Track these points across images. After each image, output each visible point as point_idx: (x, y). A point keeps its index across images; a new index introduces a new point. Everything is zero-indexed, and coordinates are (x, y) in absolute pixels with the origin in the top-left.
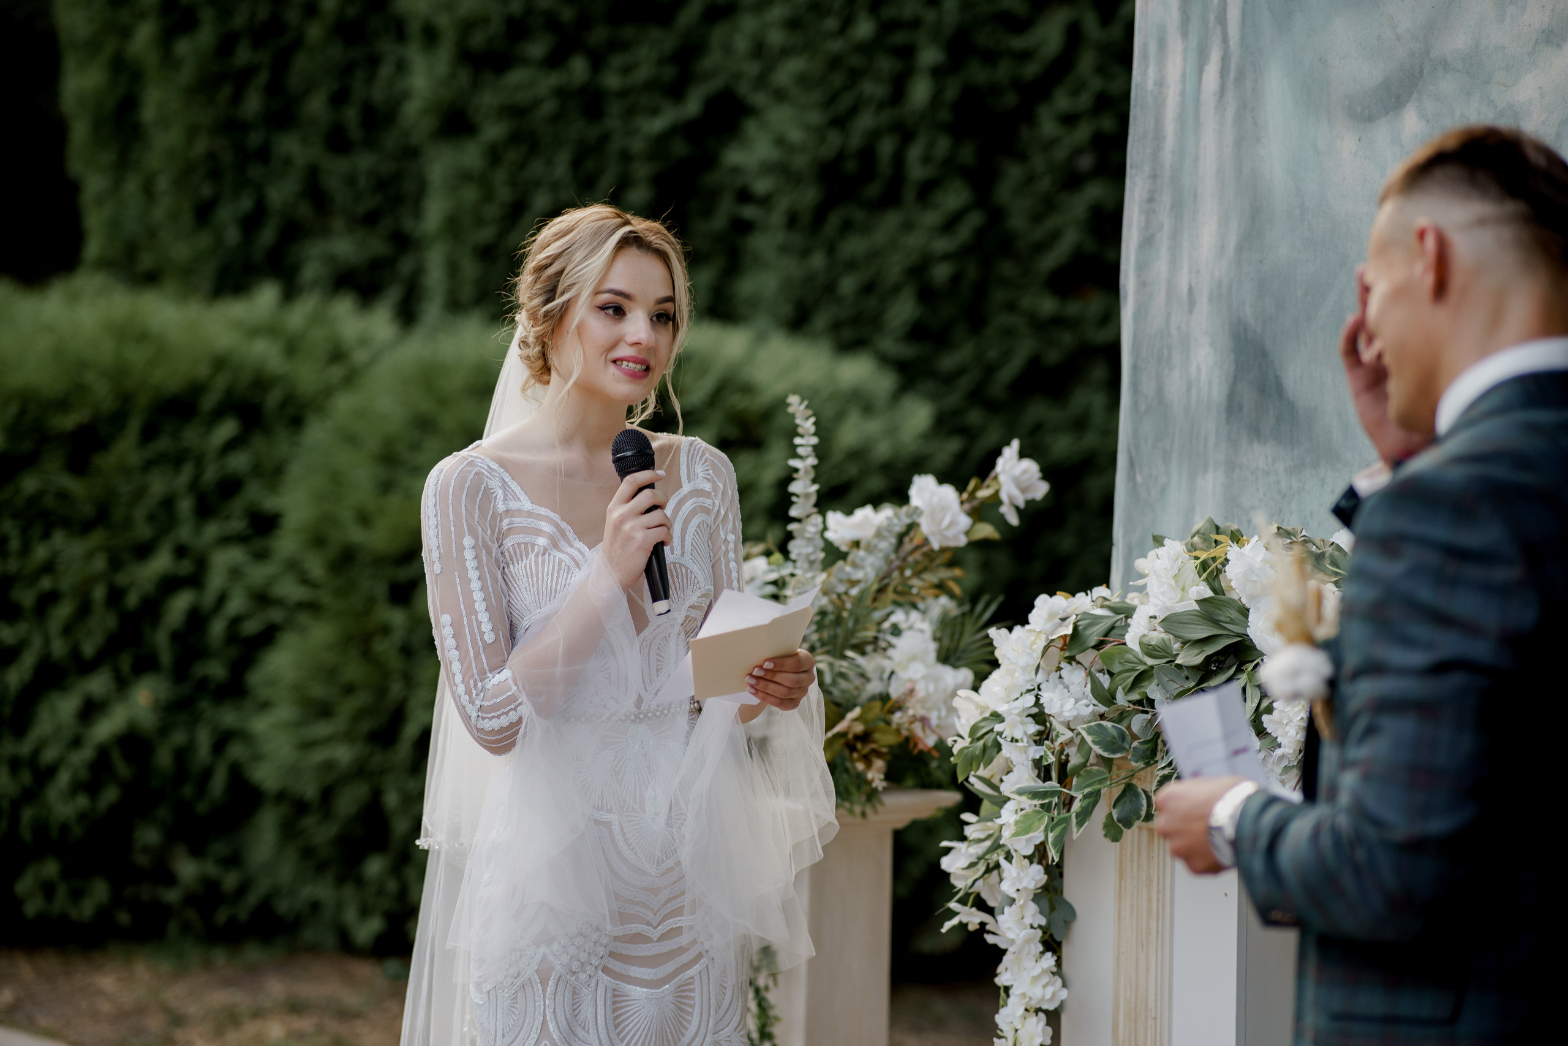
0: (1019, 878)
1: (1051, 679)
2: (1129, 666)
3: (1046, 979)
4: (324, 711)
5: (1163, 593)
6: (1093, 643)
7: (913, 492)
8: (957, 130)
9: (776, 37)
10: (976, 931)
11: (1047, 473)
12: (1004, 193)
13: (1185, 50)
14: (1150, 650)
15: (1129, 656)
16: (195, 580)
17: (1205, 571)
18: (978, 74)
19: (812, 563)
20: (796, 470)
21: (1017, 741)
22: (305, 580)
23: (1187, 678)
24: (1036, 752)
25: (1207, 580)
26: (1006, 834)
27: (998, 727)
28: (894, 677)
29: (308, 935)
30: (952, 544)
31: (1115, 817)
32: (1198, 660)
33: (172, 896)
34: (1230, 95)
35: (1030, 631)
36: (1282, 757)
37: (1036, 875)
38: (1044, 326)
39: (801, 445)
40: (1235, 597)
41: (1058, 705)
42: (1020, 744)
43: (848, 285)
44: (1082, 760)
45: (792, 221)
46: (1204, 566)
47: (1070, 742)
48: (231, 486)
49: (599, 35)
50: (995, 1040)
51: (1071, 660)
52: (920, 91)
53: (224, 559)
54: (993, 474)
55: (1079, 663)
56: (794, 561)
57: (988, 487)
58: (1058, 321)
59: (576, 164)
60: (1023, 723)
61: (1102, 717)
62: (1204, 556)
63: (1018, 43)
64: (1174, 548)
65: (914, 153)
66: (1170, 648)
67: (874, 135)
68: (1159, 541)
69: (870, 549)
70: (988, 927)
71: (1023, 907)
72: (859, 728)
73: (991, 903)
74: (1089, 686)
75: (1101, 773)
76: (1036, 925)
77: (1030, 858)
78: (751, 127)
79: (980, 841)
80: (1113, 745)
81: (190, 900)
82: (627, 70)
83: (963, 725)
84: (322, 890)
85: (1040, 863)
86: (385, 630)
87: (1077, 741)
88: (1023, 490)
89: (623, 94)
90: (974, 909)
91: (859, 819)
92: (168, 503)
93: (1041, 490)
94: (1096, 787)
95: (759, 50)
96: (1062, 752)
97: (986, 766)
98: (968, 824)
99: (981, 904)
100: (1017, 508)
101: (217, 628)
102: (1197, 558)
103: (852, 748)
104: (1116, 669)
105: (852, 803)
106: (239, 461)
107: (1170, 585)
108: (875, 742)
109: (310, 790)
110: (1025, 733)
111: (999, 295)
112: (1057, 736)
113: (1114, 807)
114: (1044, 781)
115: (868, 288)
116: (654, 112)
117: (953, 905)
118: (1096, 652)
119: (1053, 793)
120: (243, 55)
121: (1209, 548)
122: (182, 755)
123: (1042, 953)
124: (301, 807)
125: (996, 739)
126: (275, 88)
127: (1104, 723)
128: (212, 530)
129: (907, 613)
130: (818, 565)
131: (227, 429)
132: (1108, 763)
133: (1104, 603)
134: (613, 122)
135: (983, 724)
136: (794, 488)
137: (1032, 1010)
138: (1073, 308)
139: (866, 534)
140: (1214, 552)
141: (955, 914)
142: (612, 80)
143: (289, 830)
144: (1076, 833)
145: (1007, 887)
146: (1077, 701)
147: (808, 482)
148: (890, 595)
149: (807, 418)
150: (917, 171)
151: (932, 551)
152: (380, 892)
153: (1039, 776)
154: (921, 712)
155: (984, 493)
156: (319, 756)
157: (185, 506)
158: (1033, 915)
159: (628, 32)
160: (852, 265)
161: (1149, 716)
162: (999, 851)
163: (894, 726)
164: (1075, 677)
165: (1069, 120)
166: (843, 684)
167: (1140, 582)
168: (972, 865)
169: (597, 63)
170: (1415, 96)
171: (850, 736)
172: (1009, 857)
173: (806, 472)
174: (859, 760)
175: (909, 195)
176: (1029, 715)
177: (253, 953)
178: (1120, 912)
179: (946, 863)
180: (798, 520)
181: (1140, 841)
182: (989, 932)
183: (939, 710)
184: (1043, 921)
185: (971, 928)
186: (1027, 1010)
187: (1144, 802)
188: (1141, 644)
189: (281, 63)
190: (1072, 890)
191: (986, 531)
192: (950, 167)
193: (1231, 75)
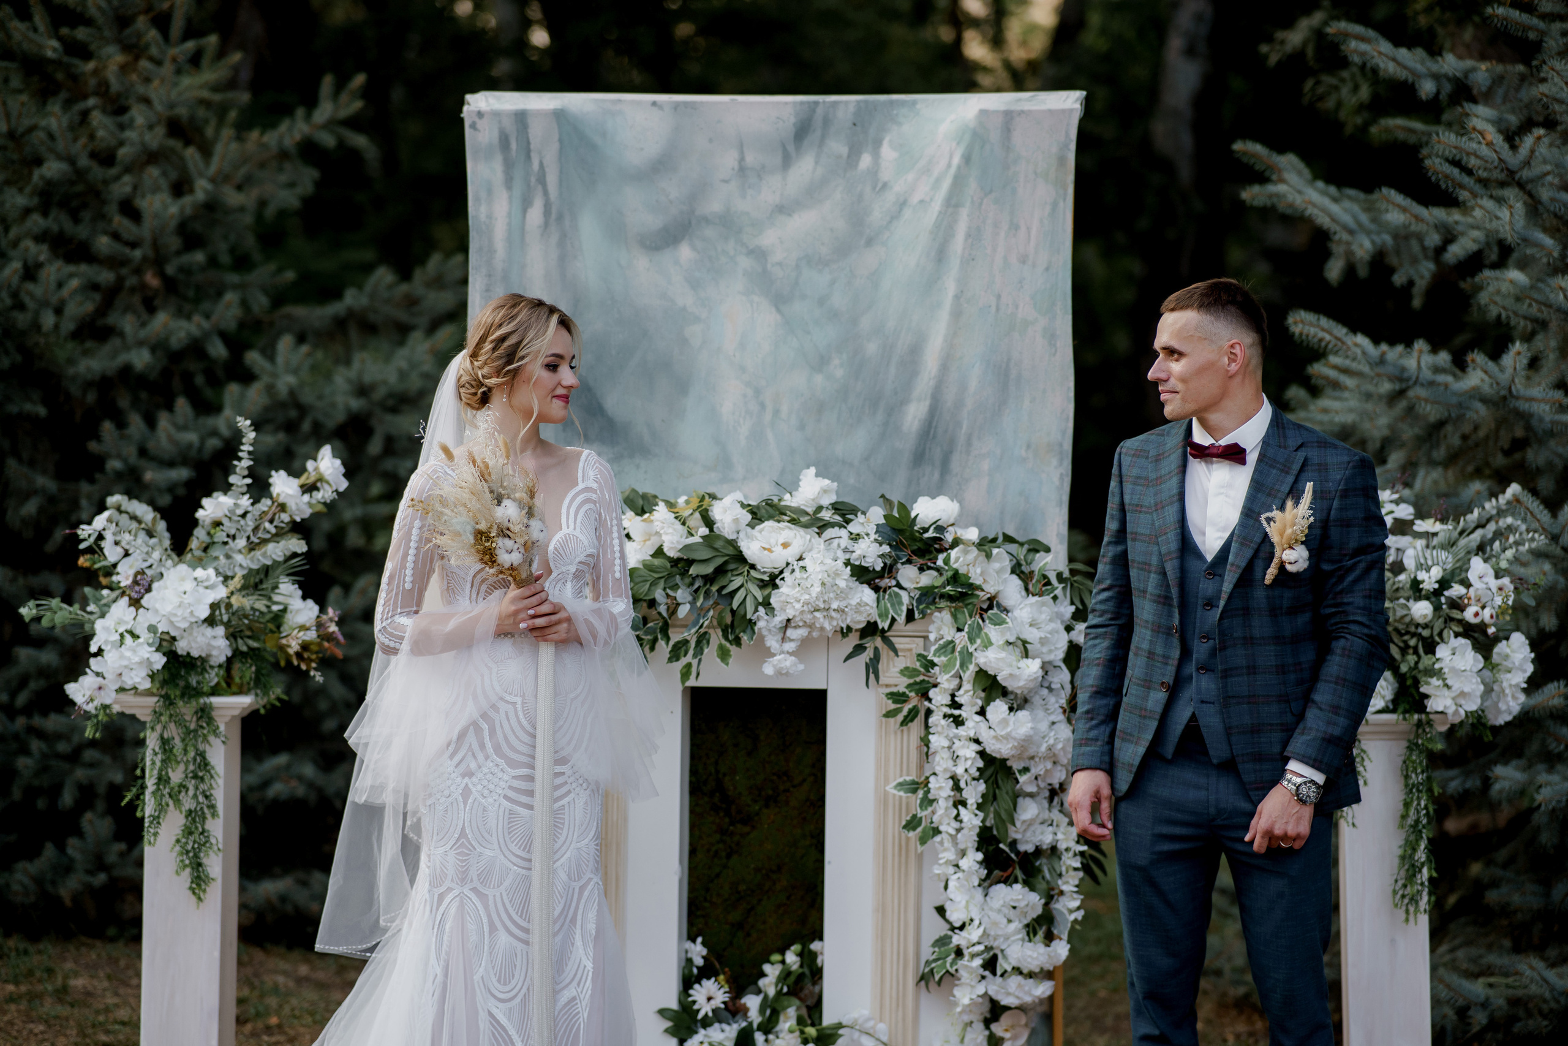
13: (510, 198)
30: (305, 516)
32: (709, 571)
34: (552, 228)
39: (243, 451)
57: (308, 478)
102: (676, 513)
147: (241, 477)
170: (687, 238)
173: (241, 469)
191: (319, 507)
193: (554, 216)
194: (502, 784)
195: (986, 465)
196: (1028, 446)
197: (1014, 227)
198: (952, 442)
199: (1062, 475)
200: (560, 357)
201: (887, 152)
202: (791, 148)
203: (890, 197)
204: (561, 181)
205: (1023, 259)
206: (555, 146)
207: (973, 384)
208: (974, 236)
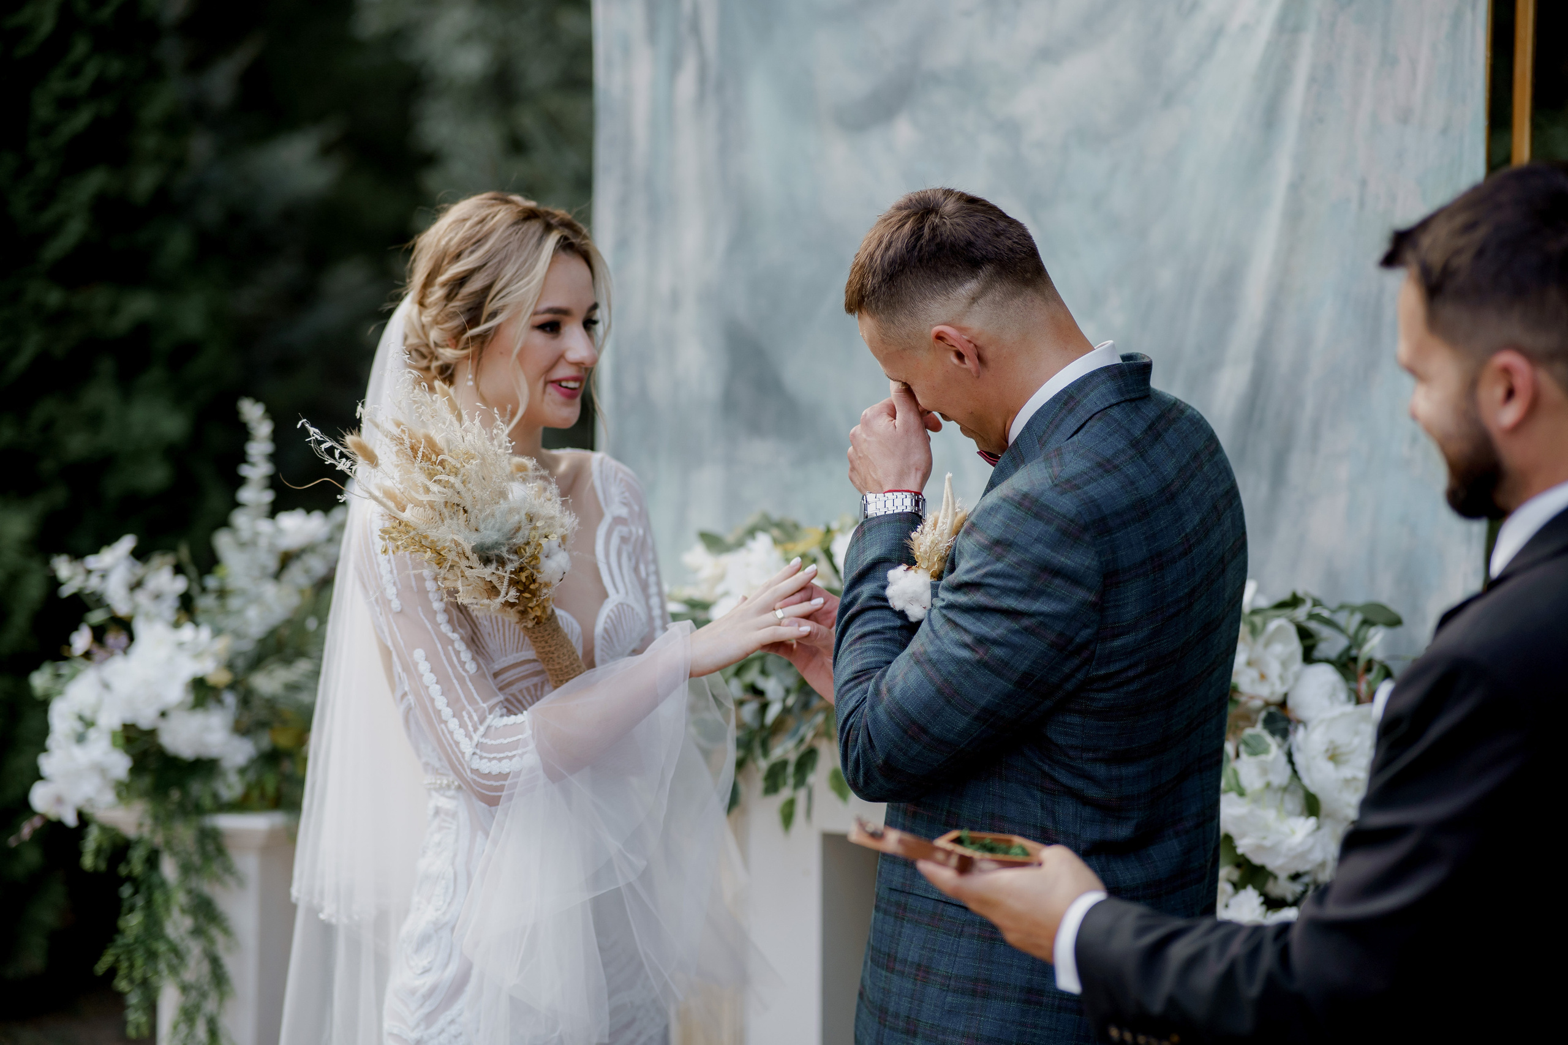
13: (655, 58)
34: (710, 103)
64: (766, 542)
170: (906, 107)
195: (1343, 472)
197: (1388, 61)
198: (1289, 433)
200: (565, 312)
203: (1201, 22)
205: (1404, 117)
208: (1323, 79)
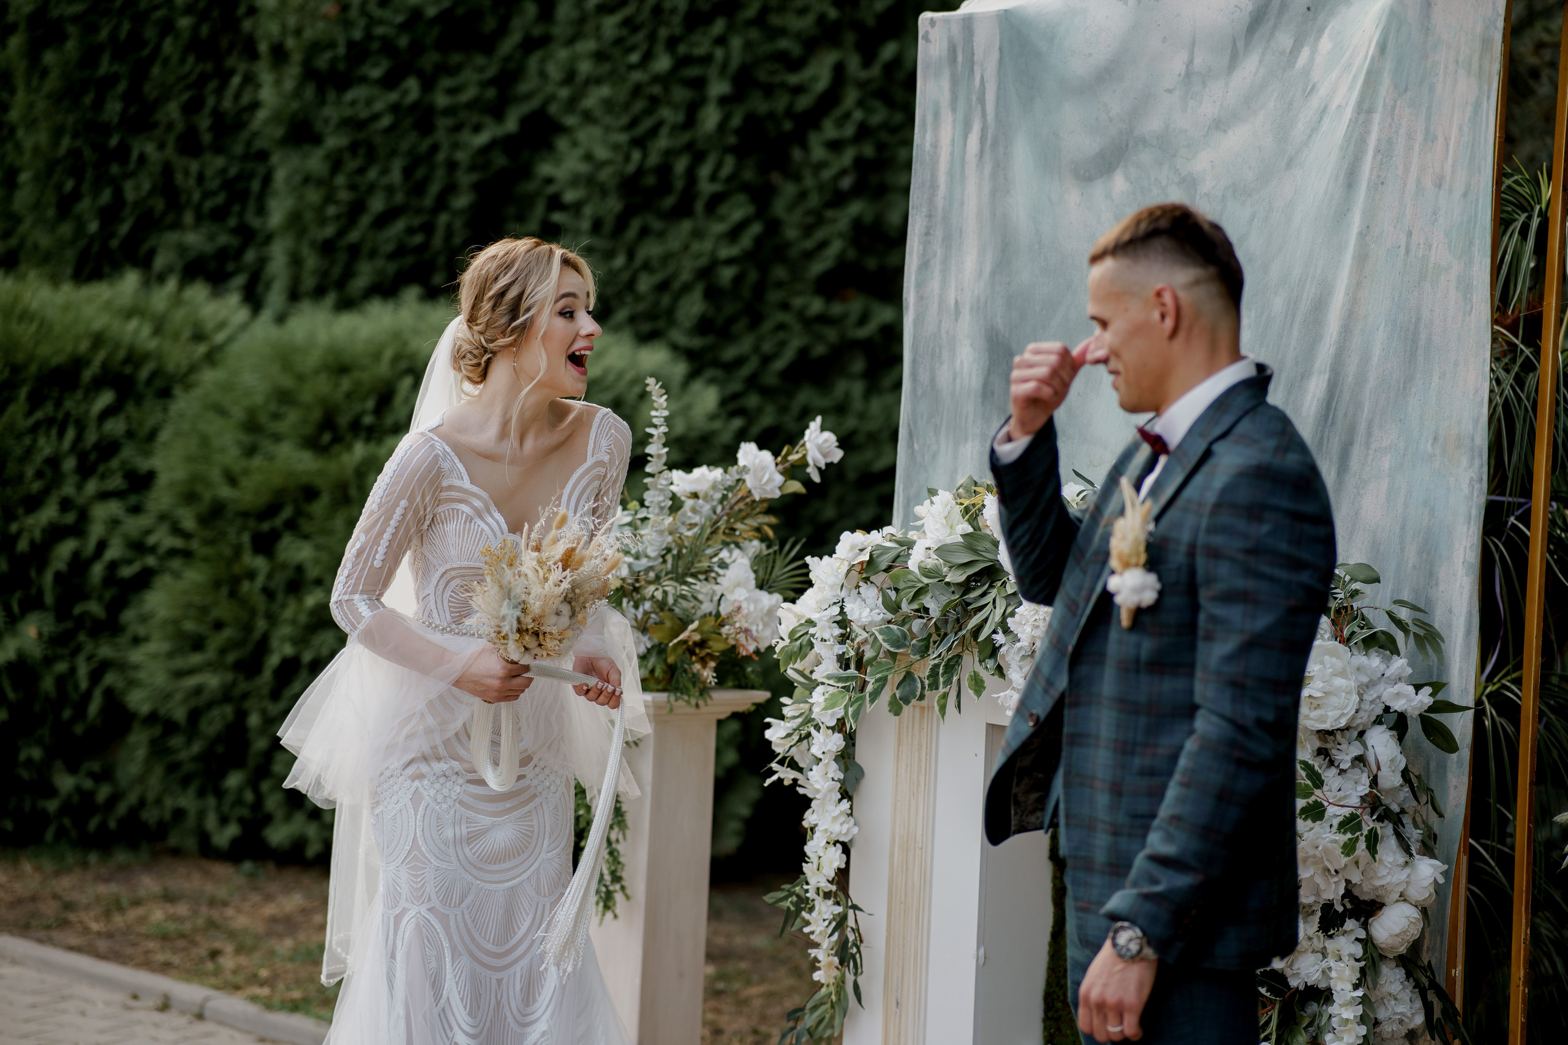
0: (825, 744)
1: (852, 594)
2: (910, 584)
3: (843, 818)
4: (197, 644)
5: (937, 530)
6: (884, 566)
7: (740, 455)
8: (740, 152)
9: (585, 67)
10: (791, 785)
11: (843, 443)
12: (779, 207)
13: (954, 121)
14: (927, 572)
15: (911, 577)
16: (78, 530)
17: (967, 514)
18: (760, 105)
19: (662, 508)
20: (651, 436)
21: (825, 641)
22: (177, 530)
23: (953, 592)
24: (839, 649)
25: (968, 520)
26: (816, 710)
27: (812, 631)
28: (723, 598)
29: (173, 840)
30: (769, 496)
31: (898, 696)
32: (962, 578)
33: (52, 806)
34: (987, 157)
35: (836, 558)
36: (1021, 649)
37: (837, 742)
38: (810, 323)
39: (656, 417)
40: (988, 532)
41: (858, 613)
42: (827, 643)
43: (645, 284)
44: (875, 654)
45: (597, 226)
46: (967, 510)
47: (866, 641)
48: (108, 449)
49: (430, 60)
50: (804, 864)
51: (866, 580)
52: (710, 118)
53: (102, 512)
54: (801, 442)
55: (872, 583)
56: (648, 507)
57: (797, 452)
58: (823, 319)
59: (408, 172)
60: (830, 628)
61: (889, 622)
62: (966, 503)
63: (793, 79)
64: (945, 497)
65: (705, 171)
66: (941, 570)
67: (670, 154)
68: (932, 492)
69: (706, 498)
70: (799, 782)
71: (827, 765)
72: (697, 637)
73: (801, 765)
74: (880, 599)
75: (889, 664)
76: (836, 779)
77: (833, 728)
78: (562, 144)
79: (795, 717)
80: (899, 642)
81: (66, 808)
82: (452, 91)
83: (784, 630)
84: (187, 801)
85: (839, 732)
86: (251, 575)
87: (871, 640)
88: (825, 456)
89: (450, 111)
90: (789, 769)
91: (693, 710)
92: (53, 462)
93: (837, 455)
94: (885, 673)
95: (570, 77)
96: (859, 648)
97: (802, 660)
98: (786, 705)
99: (793, 765)
100: (819, 469)
101: (97, 570)
102: (961, 504)
103: (692, 653)
104: (901, 586)
105: (689, 696)
106: (116, 426)
107: (942, 524)
108: (709, 648)
109: (180, 714)
110: (832, 635)
111: (774, 296)
112: (856, 636)
113: (897, 689)
114: (845, 670)
115: (663, 287)
116: (477, 129)
117: (774, 765)
118: (885, 574)
119: (853, 678)
120: (105, 66)
121: (970, 497)
122: (61, 681)
123: (840, 800)
124: (170, 727)
125: (810, 639)
126: (132, 96)
127: (891, 626)
128: (92, 487)
129: (731, 552)
130: (666, 511)
131: (106, 398)
132: (893, 656)
133: (892, 538)
134: (440, 135)
135: (800, 628)
136: (649, 450)
137: (832, 843)
138: (837, 309)
139: (702, 488)
140: (974, 500)
141: (776, 772)
142: (441, 100)
143: (158, 749)
144: (869, 708)
145: (815, 750)
146: (871, 610)
147: (661, 446)
148: (720, 537)
149: (661, 396)
150: (706, 188)
151: (754, 501)
152: (239, 802)
153: (841, 667)
154: (745, 625)
155: (793, 457)
156: (192, 682)
157: (69, 464)
158: (834, 771)
159: (455, 58)
160: (646, 266)
161: (924, 621)
162: (809, 725)
163: (724, 636)
164: (870, 593)
165: (835, 146)
166: (684, 604)
167: (919, 523)
168: (789, 735)
169: (428, 85)
170: (1122, 164)
171: (690, 643)
172: (817, 728)
173: (659, 437)
174: (697, 662)
175: (699, 207)
176: (835, 622)
177: (121, 856)
178: (897, 770)
179: (768, 734)
180: (652, 475)
181: (914, 717)
182: (800, 786)
183: (758, 625)
184: (841, 776)
185: (786, 783)
186: (828, 843)
187: (919, 685)
188: (919, 568)
189: (140, 73)
190: (863, 755)
191: (796, 487)
192: (735, 185)
193: (989, 142)
194: (445, 791)
195: (1386, 463)
196: (1435, 439)
197: (1429, 137)
198: (1352, 430)
199: (1471, 479)
201: (1325, 44)
202: (1240, 44)
203: (1315, 102)
204: (998, 98)
205: (1439, 183)
206: (995, 56)
207: (1377, 352)
208: (1385, 151)
